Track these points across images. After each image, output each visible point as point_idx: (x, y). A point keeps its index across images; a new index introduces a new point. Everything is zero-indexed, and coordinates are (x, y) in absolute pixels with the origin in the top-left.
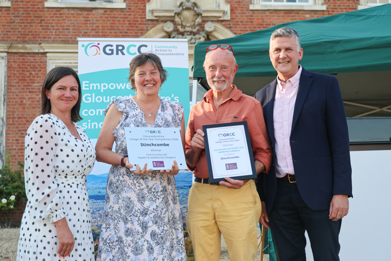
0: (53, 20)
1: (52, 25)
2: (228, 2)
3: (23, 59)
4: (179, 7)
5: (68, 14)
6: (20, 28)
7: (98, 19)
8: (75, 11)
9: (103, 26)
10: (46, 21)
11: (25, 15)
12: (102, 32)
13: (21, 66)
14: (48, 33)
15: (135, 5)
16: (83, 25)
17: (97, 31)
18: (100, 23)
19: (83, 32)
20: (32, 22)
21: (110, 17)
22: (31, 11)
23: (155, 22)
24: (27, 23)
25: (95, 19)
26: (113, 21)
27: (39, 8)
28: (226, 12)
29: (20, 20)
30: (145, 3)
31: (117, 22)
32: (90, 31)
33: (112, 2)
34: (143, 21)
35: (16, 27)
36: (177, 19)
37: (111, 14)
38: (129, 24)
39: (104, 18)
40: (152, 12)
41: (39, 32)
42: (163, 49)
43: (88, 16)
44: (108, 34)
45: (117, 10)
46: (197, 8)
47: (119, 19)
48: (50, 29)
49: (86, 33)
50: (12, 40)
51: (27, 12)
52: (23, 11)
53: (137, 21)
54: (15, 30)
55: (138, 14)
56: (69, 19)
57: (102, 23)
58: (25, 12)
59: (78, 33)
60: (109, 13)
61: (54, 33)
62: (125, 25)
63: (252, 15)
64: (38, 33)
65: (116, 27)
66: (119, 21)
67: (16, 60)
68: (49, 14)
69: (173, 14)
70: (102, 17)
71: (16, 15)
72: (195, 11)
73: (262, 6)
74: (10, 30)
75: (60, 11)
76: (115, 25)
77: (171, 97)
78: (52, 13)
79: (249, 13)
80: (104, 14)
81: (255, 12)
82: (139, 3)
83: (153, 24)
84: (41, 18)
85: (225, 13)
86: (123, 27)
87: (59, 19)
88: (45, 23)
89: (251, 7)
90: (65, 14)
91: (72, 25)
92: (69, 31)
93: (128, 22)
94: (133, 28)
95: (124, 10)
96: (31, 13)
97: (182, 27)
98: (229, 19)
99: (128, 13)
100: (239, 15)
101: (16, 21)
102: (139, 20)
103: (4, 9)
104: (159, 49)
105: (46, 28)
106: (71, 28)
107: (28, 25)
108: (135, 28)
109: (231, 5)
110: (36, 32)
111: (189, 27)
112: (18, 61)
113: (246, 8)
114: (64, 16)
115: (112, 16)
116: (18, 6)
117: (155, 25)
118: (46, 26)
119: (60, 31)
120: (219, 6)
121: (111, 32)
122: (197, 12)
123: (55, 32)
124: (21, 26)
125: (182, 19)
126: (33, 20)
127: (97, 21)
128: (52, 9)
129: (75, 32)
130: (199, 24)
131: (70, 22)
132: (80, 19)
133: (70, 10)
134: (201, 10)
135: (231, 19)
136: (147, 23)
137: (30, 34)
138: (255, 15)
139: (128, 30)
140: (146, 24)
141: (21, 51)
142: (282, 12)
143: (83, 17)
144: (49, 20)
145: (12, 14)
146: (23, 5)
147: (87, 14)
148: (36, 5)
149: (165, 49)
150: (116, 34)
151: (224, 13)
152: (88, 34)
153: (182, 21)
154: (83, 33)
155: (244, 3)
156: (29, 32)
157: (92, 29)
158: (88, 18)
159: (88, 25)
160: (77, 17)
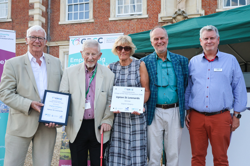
0: (113, 27)
2: (203, 9)
4: (175, 14)
5: (120, 23)
6: (98, 32)
7: (134, 24)
8: (123, 21)
9: (136, 28)
11: (100, 25)
12: (136, 31)
15: (153, 15)
16: (127, 28)
17: (133, 30)
19: (127, 31)
21: (140, 23)
22: (103, 23)
23: (163, 23)
24: (101, 29)
25: (133, 24)
26: (141, 24)
27: (106, 21)
29: (98, 28)
30: (158, 14)
31: (143, 25)
32: (130, 30)
33: (141, 15)
34: (157, 23)
36: (174, 21)
37: (140, 21)
38: (150, 25)
39: (137, 24)
40: (161, 18)
41: (107, 33)
45: (143, 19)
46: (185, 14)
47: (144, 23)
48: (111, 31)
49: (128, 32)
52: (99, 23)
53: (154, 24)
54: (96, 33)
55: (154, 20)
56: (120, 25)
57: (136, 26)
60: (139, 20)
62: (147, 26)
65: (143, 27)
66: (144, 24)
68: (111, 24)
69: (172, 18)
70: (136, 23)
71: (96, 25)
73: (224, 9)
74: (93, 33)
75: (116, 22)
76: (142, 27)
78: (112, 23)
80: (137, 21)
82: (155, 14)
84: (107, 26)
86: (146, 27)
87: (115, 26)
88: (109, 28)
89: (217, 10)
93: (149, 25)
95: (147, 19)
96: (103, 24)
99: (149, 20)
101: (96, 29)
102: (155, 23)
103: (91, 23)
104: (109, 39)
106: (121, 30)
107: (101, 30)
108: (152, 27)
109: (205, 10)
110: (105, 33)
113: (214, 11)
114: (118, 24)
115: (141, 22)
116: (97, 21)
117: (163, 25)
118: (110, 30)
119: (116, 32)
120: (198, 12)
122: (185, 16)
124: (98, 31)
125: (177, 20)
126: (104, 27)
127: (134, 25)
128: (112, 21)
131: (121, 27)
132: (125, 25)
133: (121, 21)
134: (187, 15)
139: (149, 28)
143: (127, 24)
144: (111, 27)
145: (95, 25)
146: (99, 20)
147: (129, 22)
149: (111, 39)
151: (201, 15)
152: (130, 32)
153: (176, 22)
154: (127, 32)
155: (213, 8)
157: (131, 30)
158: (129, 24)
159: (129, 28)
160: (124, 24)
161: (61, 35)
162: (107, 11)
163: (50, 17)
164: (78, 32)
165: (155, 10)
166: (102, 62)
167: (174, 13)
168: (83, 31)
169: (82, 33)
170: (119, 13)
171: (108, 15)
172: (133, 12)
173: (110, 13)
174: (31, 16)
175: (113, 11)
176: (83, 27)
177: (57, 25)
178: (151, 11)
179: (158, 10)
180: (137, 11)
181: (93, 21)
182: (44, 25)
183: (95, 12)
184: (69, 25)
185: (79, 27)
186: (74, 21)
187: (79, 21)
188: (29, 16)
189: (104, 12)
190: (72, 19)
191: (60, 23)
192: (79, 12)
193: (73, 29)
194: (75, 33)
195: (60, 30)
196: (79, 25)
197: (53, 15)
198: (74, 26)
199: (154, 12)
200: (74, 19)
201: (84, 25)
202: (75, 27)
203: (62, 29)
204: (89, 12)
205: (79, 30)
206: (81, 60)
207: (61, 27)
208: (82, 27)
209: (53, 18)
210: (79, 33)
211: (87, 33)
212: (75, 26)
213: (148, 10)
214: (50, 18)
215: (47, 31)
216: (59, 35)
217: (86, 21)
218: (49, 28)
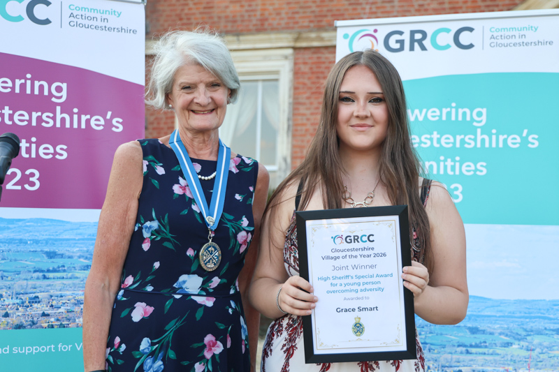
3: (318, 58)
6: (314, 5)
13: (315, 70)
14: (359, 11)
19: (416, 4)
32: (429, 2)
35: (307, 4)
41: (345, 10)
42: (507, 33)
44: (460, 5)
48: (361, 4)
49: (422, 5)
50: (302, 27)
54: (305, 10)
59: (409, 6)
61: (367, 10)
64: (342, 12)
67: (307, 61)
74: (296, 10)
77: (520, 135)
92: (392, 4)
104: (499, 34)
105: (355, 2)
110: (338, 10)
112: (310, 61)
119: (377, 6)
121: (466, 2)
123: (371, 8)
124: (315, 2)
129: (403, 6)
137: (329, 14)
141: (316, 44)
149: (511, 33)
152: (426, 7)
154: (417, 7)
156: (328, 11)
161: (183, 16)
164: (242, 6)
166: (475, 124)
210: (247, 11)
211: (274, 9)
216: (177, 15)
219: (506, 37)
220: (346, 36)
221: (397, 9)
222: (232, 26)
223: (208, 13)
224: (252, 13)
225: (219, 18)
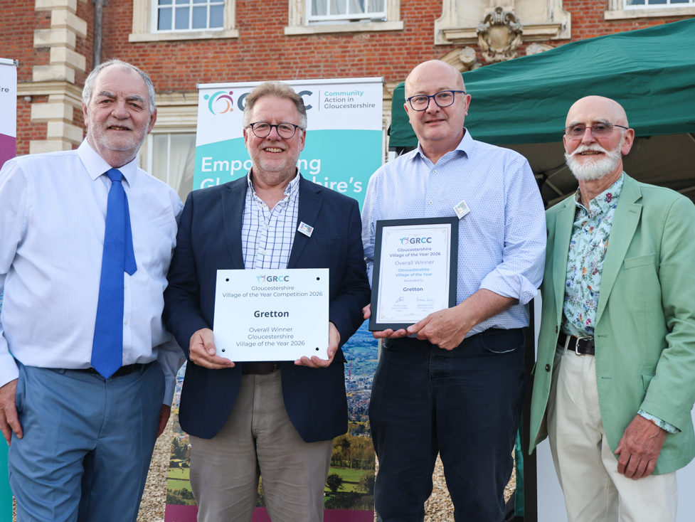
0: (296, 54)
1: (295, 61)
2: (568, 10)
5: (318, 43)
6: (251, 67)
7: (362, 48)
8: (327, 38)
9: (368, 60)
10: (286, 56)
11: (258, 49)
12: (367, 69)
14: (290, 74)
15: (418, 23)
16: (338, 59)
17: (359, 67)
18: (364, 55)
19: (339, 69)
20: (267, 58)
21: (380, 45)
22: (266, 42)
23: (448, 49)
24: (261, 60)
25: (358, 49)
26: (383, 50)
27: (277, 37)
28: (565, 26)
29: (251, 56)
30: (433, 20)
31: (389, 52)
32: (349, 67)
33: (384, 21)
34: (430, 48)
35: (245, 67)
36: (482, 42)
37: (381, 40)
38: (408, 53)
39: (370, 47)
40: (443, 32)
41: (278, 72)
42: (339, 97)
43: (347, 45)
44: (376, 70)
45: (390, 33)
46: (515, 22)
47: (393, 47)
48: (292, 68)
49: (344, 70)
51: (261, 44)
52: (255, 42)
53: (421, 48)
54: (243, 72)
55: (421, 37)
56: (319, 50)
57: (367, 55)
58: (258, 45)
59: (332, 71)
60: (378, 38)
61: (297, 74)
62: (401, 56)
63: (609, 28)
64: (275, 74)
65: (389, 59)
66: (393, 50)
68: (291, 45)
69: (475, 35)
70: (367, 46)
71: (245, 49)
72: (511, 28)
73: (627, 12)
74: (236, 72)
75: (306, 39)
76: (386, 57)
78: (296, 43)
79: (604, 26)
80: (370, 41)
81: (614, 23)
82: (424, 19)
83: (444, 52)
84: (280, 52)
85: (563, 28)
86: (398, 58)
87: (304, 51)
88: (285, 59)
89: (608, 16)
90: (313, 44)
91: (324, 59)
92: (319, 68)
93: (405, 52)
94: (414, 61)
95: (400, 33)
96: (266, 44)
97: (489, 55)
98: (569, 37)
99: (406, 37)
100: (587, 30)
101: (246, 58)
102: (424, 46)
103: (229, 42)
104: (332, 97)
105: (287, 66)
106: (322, 64)
107: (262, 62)
108: (416, 60)
109: (572, 14)
110: (273, 73)
111: (500, 53)
113: (599, 17)
114: (312, 46)
115: (383, 42)
116: (249, 36)
117: (448, 53)
118: (286, 63)
119: (306, 69)
120: (552, 17)
121: (381, 68)
122: (514, 29)
123: (300, 72)
124: (252, 65)
125: (490, 41)
126: (268, 55)
127: (360, 51)
128: (295, 38)
129: (328, 71)
130: (518, 49)
131: (320, 55)
132: (335, 50)
133: (321, 37)
134: (521, 26)
135: (572, 36)
136: (435, 51)
137: (264, 75)
138: (613, 28)
139: (406, 63)
140: (433, 53)
142: (662, 20)
143: (339, 47)
144: (291, 54)
145: (241, 48)
146: (255, 33)
147: (345, 42)
148: (273, 33)
149: (341, 97)
150: (387, 71)
151: (561, 27)
152: (347, 72)
153: (489, 45)
154: (339, 72)
155: (595, 9)
156: (263, 73)
157: (353, 65)
158: (347, 47)
159: (347, 59)
160: (331, 48)
162: (278, 6)
163: (103, 17)
164: (188, 67)
165: (425, 8)
167: (484, 19)
168: (203, 64)
169: (200, 71)
170: (315, 12)
171: (281, 18)
172: (356, 12)
173: (287, 11)
174: (44, 12)
175: (297, 7)
176: (204, 53)
177: (123, 45)
178: (413, 10)
179: (433, 8)
180: (369, 7)
181: (235, 34)
182: (84, 41)
183: (243, 8)
184: (160, 44)
185: (191, 52)
186: (178, 34)
187: (191, 34)
188: (37, 13)
189: (270, 9)
190: (170, 28)
191: (132, 38)
192: (191, 5)
193: (174, 57)
194: (178, 69)
195: (133, 58)
196: (192, 47)
197: (112, 14)
198: (176, 49)
199: (421, 13)
200: (177, 27)
201: (206, 46)
202: (180, 53)
203: (140, 55)
204: (224, 5)
205: (193, 60)
206: (236, 165)
207: (136, 50)
208: (202, 52)
209: (111, 23)
210: (192, 71)
211: (216, 71)
212: (181, 50)
213: (403, 7)
214: (103, 21)
215: (91, 61)
217: (215, 33)
218: (98, 51)
219: (338, 100)
220: (206, 97)
221: (322, 73)
222: (179, 85)
223: (159, 72)
224: (196, 74)
225: (167, 77)
